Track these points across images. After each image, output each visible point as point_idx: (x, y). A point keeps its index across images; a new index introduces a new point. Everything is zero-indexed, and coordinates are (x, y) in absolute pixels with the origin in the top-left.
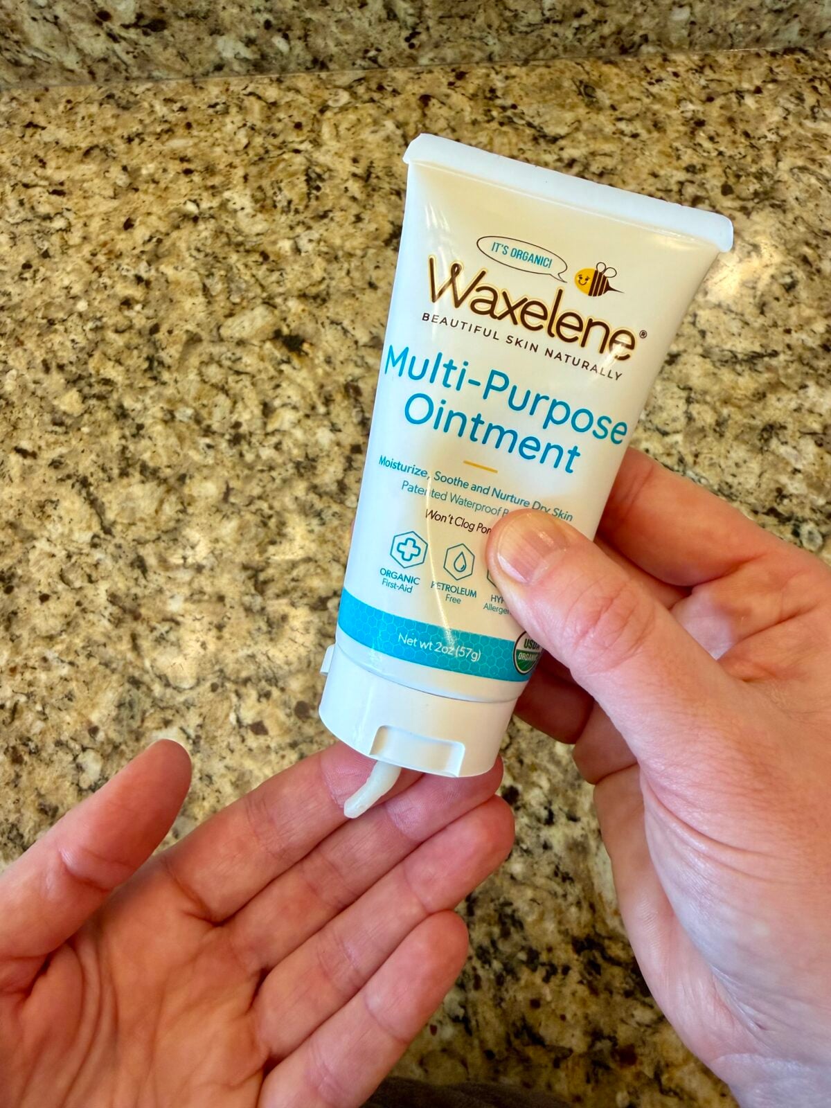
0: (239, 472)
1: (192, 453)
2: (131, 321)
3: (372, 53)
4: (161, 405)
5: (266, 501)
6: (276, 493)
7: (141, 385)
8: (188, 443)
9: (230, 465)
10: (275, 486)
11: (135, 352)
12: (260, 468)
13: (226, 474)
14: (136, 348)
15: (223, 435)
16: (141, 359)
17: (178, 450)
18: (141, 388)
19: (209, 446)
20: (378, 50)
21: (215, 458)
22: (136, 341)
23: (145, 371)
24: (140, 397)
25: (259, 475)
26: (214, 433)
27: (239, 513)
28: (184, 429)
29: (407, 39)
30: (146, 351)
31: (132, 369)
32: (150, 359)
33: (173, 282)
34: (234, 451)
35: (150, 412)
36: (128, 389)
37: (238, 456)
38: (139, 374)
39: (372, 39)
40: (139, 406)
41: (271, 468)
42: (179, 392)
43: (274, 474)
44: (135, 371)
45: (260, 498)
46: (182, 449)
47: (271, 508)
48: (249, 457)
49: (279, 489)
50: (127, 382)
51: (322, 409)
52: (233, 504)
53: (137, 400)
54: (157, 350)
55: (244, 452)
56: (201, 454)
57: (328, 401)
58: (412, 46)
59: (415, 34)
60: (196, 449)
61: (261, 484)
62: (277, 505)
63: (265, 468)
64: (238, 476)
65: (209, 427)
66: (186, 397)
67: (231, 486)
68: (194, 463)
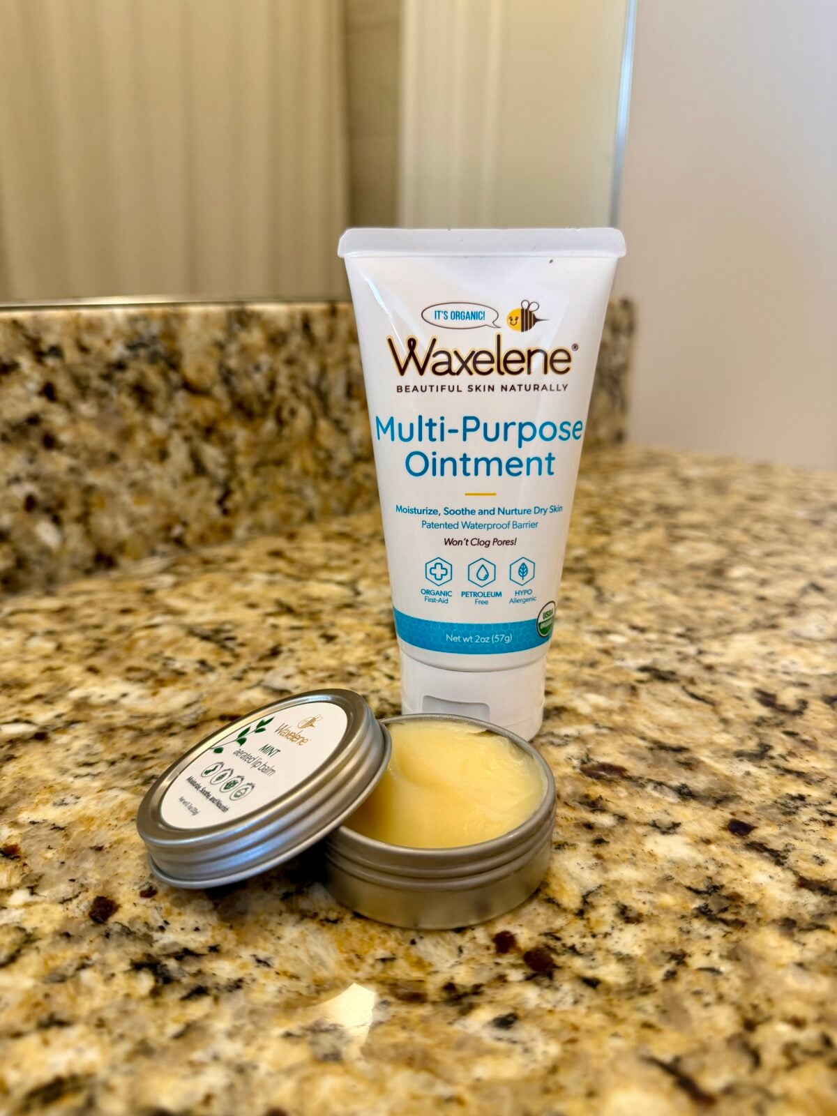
0: (638, 1017)
1: (484, 1070)
2: (22, 930)
3: (177, 531)
4: (278, 1031)
5: (768, 1019)
6: (758, 990)
7: (173, 1028)
8: (447, 1058)
9: (597, 1019)
10: (736, 981)
11: (86, 975)
12: (657, 975)
13: (617, 1043)
14: (83, 967)
15: (502, 979)
16: (120, 980)
17: (443, 1090)
18: (179, 1036)
19: (505, 1022)
20: (185, 524)
21: (550, 1034)
22: (67, 956)
23: (155, 993)
24: (197, 1055)
25: (680, 987)
26: (477, 990)
27: (770, 1097)
28: (401, 1036)
29: (221, 502)
30: (118, 957)
31: (110, 1014)
32: (147, 964)
33: (72, 824)
34: (567, 987)
35: (264, 1067)
36: (143, 1063)
37: (588, 992)
38: (144, 1011)
39: (177, 509)
40: (214, 1078)
41: (680, 958)
42: (294, 977)
43: (697, 961)
44: (125, 1013)
45: (750, 1026)
46: (449, 1081)
47: (798, 1023)
48: (611, 973)
49: (750, 980)
50: (124, 1047)
51: (605, 820)
52: (729, 1091)
53: (196, 1068)
54: (148, 939)
55: (589, 974)
56: (508, 1054)
57: (595, 805)
58: (226, 512)
59: (227, 493)
60: (484, 1052)
61: (708, 999)
62: (795, 1008)
63: (670, 966)
64: (647, 1025)
65: (450, 987)
66: (323, 974)
67: (667, 1057)
68: (517, 1087)
